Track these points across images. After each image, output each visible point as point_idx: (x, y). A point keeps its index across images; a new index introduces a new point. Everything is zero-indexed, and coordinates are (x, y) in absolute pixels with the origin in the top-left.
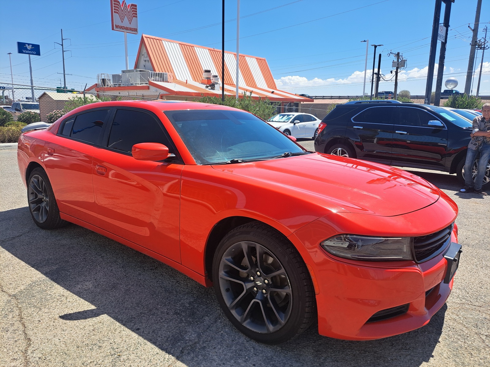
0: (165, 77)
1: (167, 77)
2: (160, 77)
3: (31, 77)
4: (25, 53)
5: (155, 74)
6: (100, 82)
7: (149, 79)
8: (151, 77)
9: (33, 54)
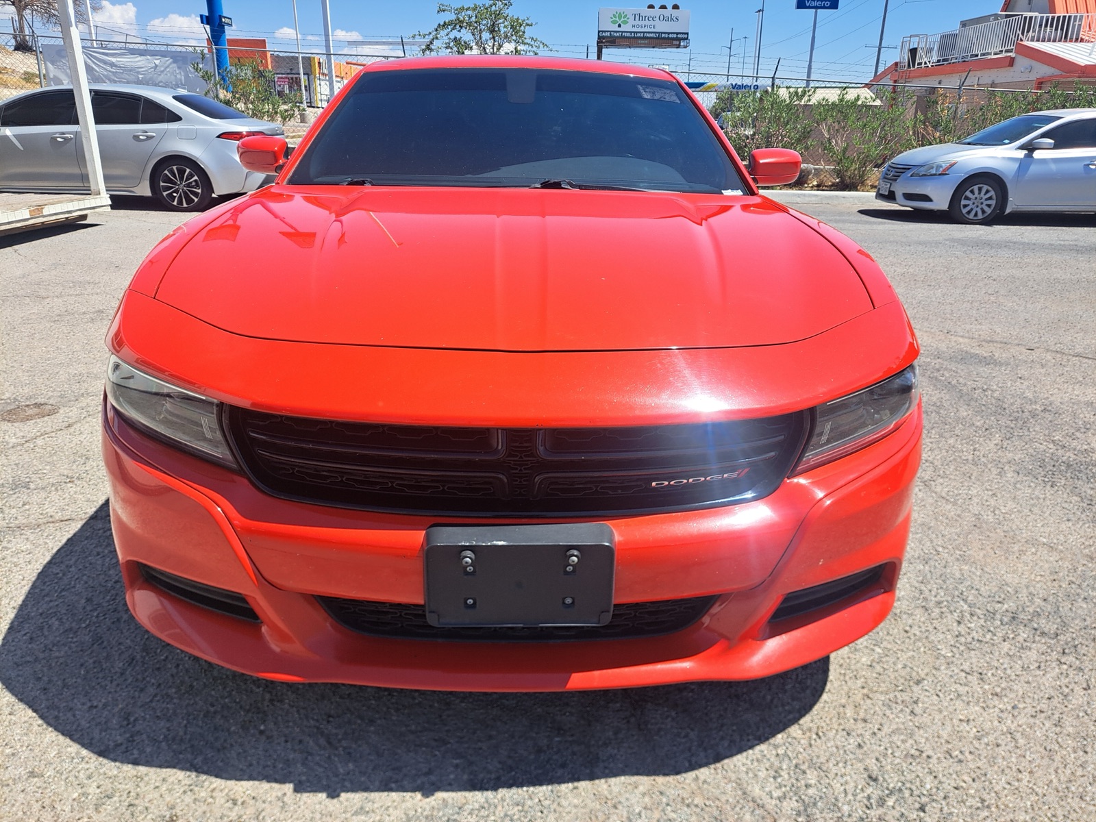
0: (1074, 26)
1: (1080, 25)
2: (1057, 29)
3: (811, 61)
4: (809, 7)
5: (1047, 20)
6: (906, 56)
7: (1020, 36)
8: (1028, 31)
9: (824, 7)
